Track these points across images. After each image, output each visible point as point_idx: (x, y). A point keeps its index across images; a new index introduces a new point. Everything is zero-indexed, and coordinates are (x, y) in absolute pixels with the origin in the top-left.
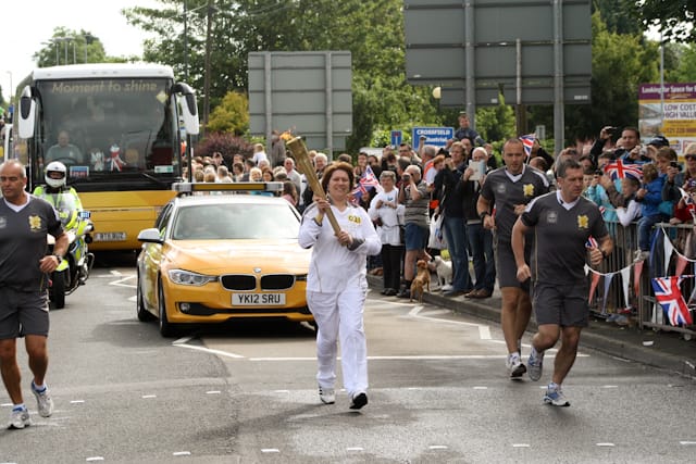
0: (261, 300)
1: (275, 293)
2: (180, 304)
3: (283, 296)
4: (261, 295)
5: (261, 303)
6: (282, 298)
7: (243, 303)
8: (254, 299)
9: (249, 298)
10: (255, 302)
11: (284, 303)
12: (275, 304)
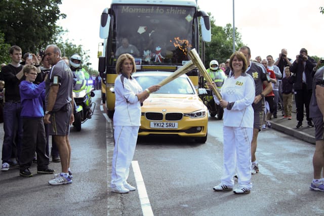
1: (172, 122)
4: (165, 123)
5: (165, 127)
6: (176, 125)
7: (156, 127)
8: (162, 125)
9: (159, 125)
10: (162, 126)
11: (177, 128)
12: (172, 128)
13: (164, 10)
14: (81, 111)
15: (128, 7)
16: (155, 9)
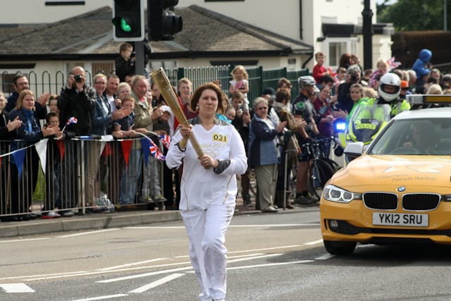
0: (401, 220)
1: (418, 213)
2: (330, 221)
3: (425, 217)
4: (402, 215)
5: (402, 223)
6: (424, 219)
7: (384, 223)
8: (394, 220)
9: (390, 218)
10: (395, 222)
11: (427, 225)
12: (416, 225)
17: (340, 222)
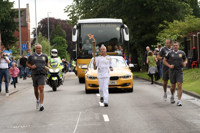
0: (110, 83)
2: (89, 84)
3: (116, 82)
13: (105, 25)
14: (56, 80)
15: (86, 25)
16: (100, 25)
17: (92, 84)
